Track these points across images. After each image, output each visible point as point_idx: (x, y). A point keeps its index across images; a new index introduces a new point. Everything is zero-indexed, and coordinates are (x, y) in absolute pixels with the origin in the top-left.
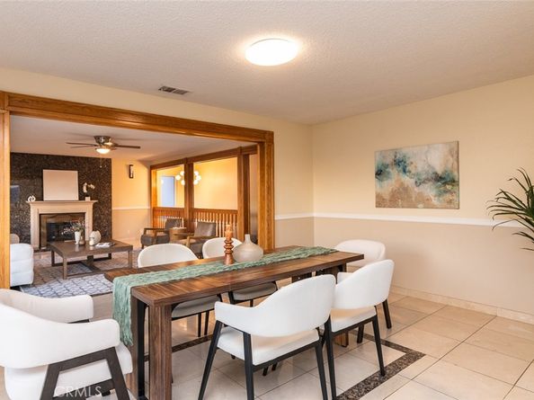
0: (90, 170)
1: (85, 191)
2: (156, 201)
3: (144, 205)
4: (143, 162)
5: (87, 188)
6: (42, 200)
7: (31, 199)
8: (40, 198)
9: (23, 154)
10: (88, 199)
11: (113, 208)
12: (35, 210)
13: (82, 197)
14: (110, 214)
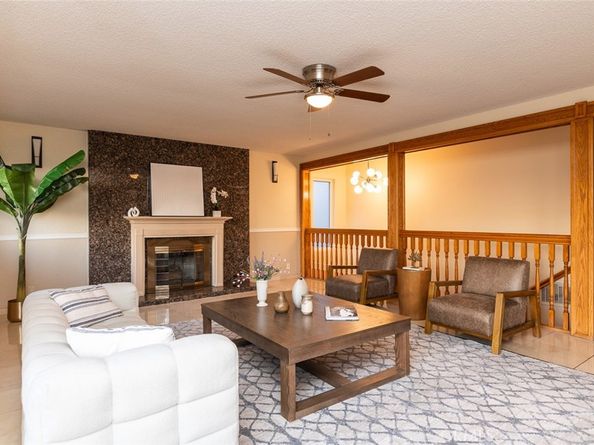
0: (218, 166)
1: (214, 200)
2: (309, 220)
3: (292, 227)
4: (291, 157)
5: (218, 197)
6: (149, 213)
7: (133, 213)
8: (146, 211)
9: (119, 136)
10: (217, 214)
11: (251, 231)
12: (140, 230)
13: (209, 209)
14: (247, 240)
